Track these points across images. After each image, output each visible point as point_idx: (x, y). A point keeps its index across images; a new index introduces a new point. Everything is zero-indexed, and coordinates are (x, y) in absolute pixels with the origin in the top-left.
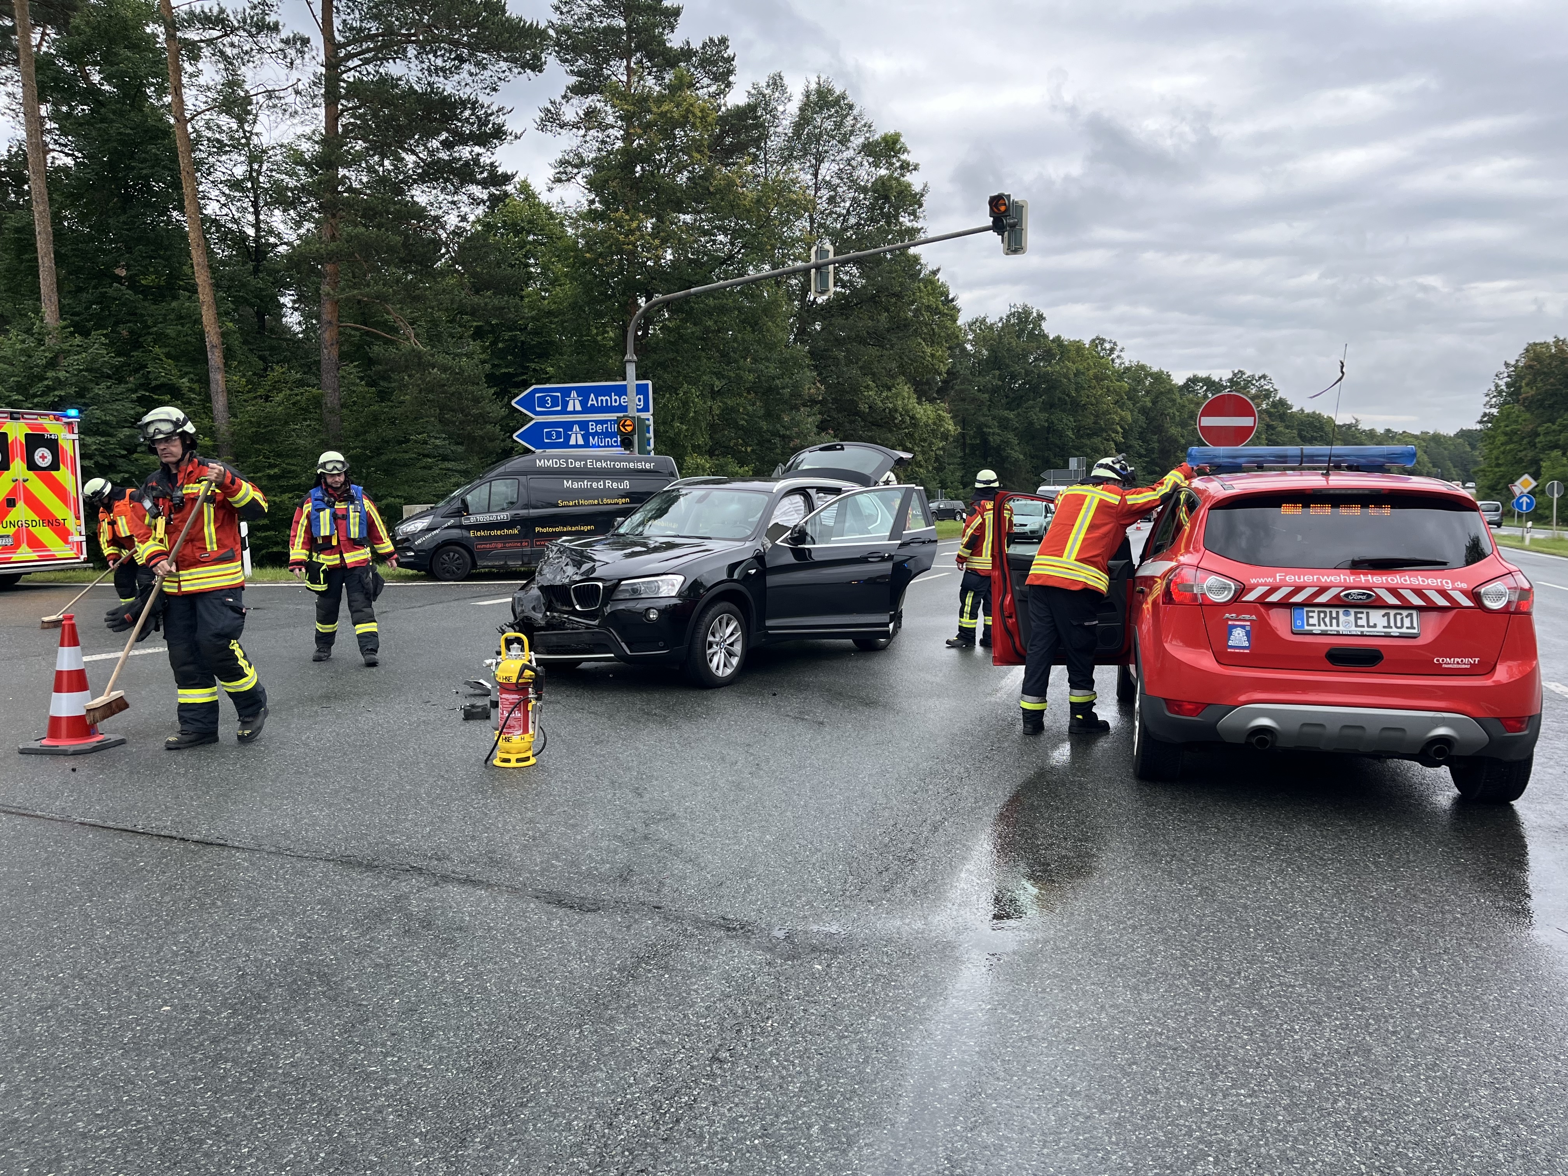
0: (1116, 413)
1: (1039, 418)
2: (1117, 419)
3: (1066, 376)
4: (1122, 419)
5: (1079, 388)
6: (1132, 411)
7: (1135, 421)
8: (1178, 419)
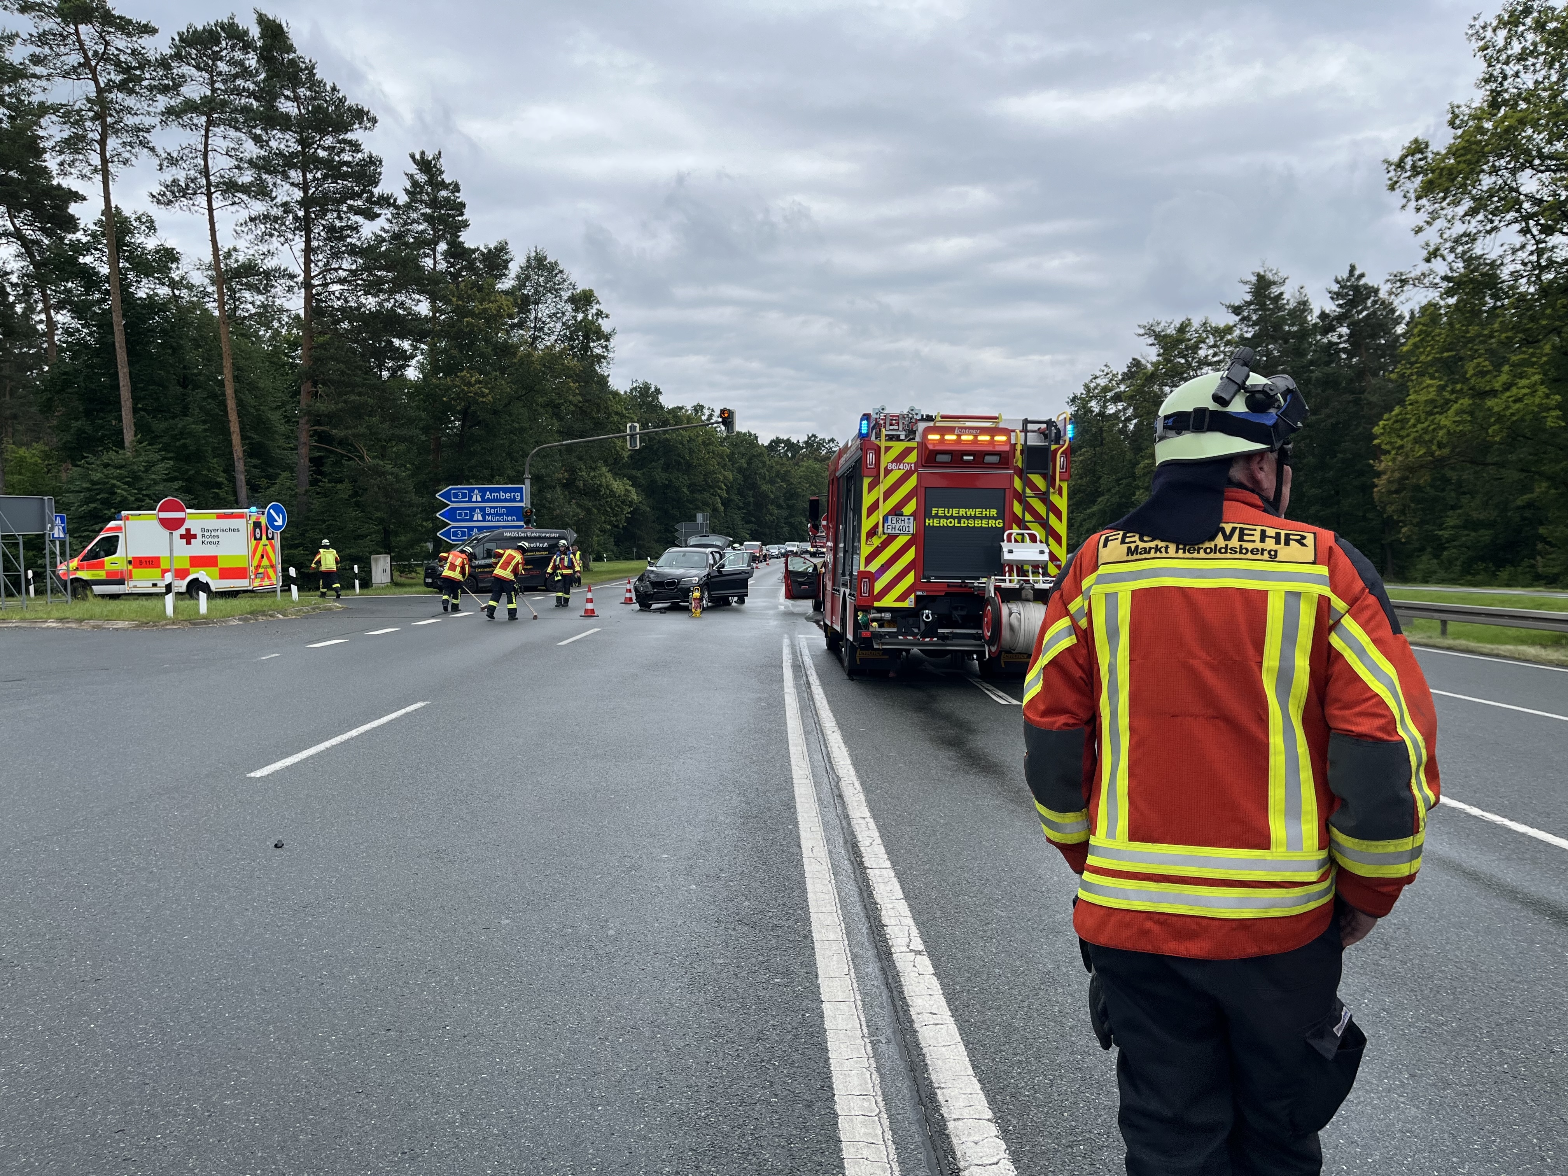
0: (720, 473)
1: (661, 477)
2: (722, 478)
3: (681, 443)
4: (725, 477)
5: (691, 451)
6: (732, 471)
7: (735, 480)
8: (767, 478)
